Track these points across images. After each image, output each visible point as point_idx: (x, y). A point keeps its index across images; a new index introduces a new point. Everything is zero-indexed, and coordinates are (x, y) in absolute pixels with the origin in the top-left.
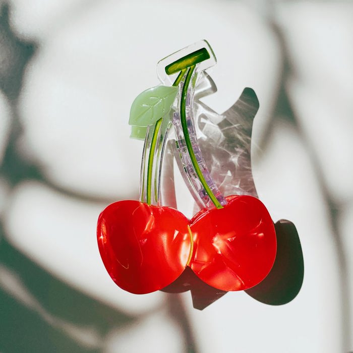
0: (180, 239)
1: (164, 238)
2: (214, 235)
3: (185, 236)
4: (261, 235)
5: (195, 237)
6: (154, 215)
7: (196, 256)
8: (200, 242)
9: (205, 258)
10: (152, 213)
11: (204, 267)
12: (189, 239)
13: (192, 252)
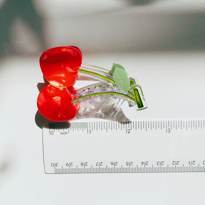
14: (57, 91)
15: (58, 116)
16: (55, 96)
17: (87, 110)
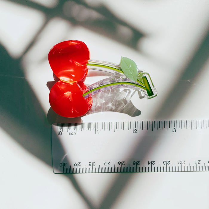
0: (71, 77)
1: (72, 70)
2: (71, 92)
3: (72, 80)
4: (72, 112)
5: (71, 84)
6: (82, 66)
7: (63, 83)
8: (69, 86)
9: (63, 88)
10: (83, 65)
11: (59, 86)
12: (71, 81)
13: (65, 82)
14: (68, 87)
15: (71, 112)
16: (67, 91)
17: (98, 105)
